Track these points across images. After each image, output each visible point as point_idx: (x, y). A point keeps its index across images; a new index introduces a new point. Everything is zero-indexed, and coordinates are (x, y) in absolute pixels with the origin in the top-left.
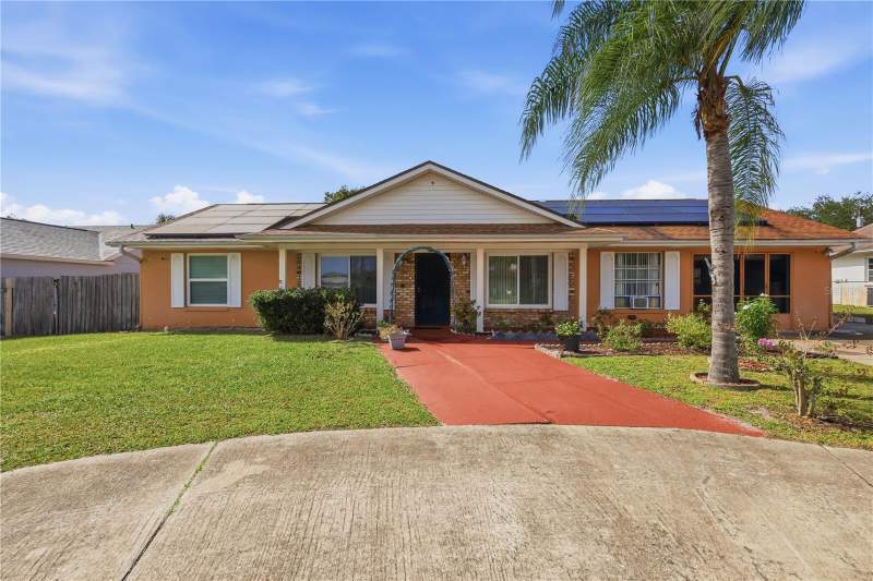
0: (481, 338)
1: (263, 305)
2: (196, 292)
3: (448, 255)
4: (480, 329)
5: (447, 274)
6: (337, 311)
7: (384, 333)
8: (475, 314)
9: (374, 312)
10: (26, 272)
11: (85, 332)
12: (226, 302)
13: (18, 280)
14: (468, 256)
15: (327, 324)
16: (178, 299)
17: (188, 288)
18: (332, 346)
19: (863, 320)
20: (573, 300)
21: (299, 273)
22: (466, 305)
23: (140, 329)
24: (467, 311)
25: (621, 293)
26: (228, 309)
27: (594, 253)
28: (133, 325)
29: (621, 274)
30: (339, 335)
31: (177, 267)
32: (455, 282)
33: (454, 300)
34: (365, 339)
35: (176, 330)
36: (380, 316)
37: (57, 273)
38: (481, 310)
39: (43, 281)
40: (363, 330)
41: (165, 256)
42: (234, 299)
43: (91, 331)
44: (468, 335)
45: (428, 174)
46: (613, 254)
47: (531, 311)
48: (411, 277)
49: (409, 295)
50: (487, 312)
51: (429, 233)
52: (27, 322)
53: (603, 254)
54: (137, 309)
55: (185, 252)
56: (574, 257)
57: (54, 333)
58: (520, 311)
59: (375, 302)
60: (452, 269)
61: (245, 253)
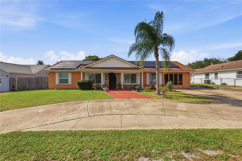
0: (122, 90)
1: (79, 84)
2: (61, 81)
3: (116, 73)
4: (122, 88)
5: (116, 77)
6: (95, 84)
7: (104, 89)
8: (121, 85)
9: (101, 85)
10: (21, 77)
11: (35, 90)
12: (68, 83)
13: (19, 78)
14: (120, 73)
15: (93, 87)
16: (57, 82)
17: (59, 80)
18: (94, 91)
19: (199, 86)
20: (141, 83)
21: (84, 77)
22: (120, 84)
23: (49, 89)
24: (120, 85)
25: (151, 81)
26: (69, 85)
27: (145, 73)
28: (47, 88)
29: (151, 77)
30: (95, 89)
31: (57, 76)
32: (117, 79)
33: (117, 83)
34: (100, 90)
35: (57, 89)
36: (102, 86)
37: (28, 77)
38: (123, 84)
39: (25, 79)
40: (99, 88)
41: (54, 73)
42: (70, 82)
43: (37, 89)
44: (120, 89)
45: (112, 57)
46: (149, 73)
47: (132, 85)
48: (108, 78)
49: (108, 82)
50: (124, 85)
51: (112, 69)
52: (21, 88)
53: (147, 73)
54: (48, 85)
55: (59, 72)
56: (141, 74)
57: (28, 90)
58: (130, 85)
59: (101, 83)
60: (117, 76)
61: (72, 73)
